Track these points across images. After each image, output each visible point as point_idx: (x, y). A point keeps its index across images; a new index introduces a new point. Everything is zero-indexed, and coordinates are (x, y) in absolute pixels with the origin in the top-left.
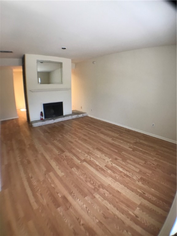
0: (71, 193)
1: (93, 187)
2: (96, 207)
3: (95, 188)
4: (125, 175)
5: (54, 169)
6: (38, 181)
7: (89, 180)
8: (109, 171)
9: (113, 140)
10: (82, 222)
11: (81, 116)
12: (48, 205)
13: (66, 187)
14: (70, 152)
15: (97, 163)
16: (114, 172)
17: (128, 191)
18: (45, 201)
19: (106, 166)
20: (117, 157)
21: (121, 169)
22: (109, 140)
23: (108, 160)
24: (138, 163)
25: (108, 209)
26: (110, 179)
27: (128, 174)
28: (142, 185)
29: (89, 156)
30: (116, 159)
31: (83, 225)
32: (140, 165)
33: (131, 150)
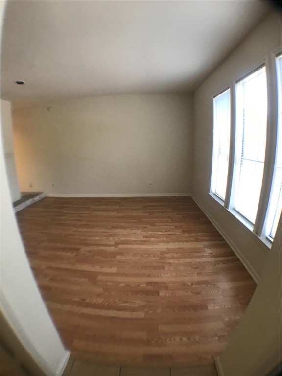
0: (149, 276)
1: (159, 258)
2: (182, 268)
3: (161, 257)
4: (168, 235)
5: (96, 272)
6: (99, 295)
7: (145, 256)
8: (153, 239)
9: (118, 213)
10: (190, 284)
11: (37, 198)
12: (147, 302)
13: (137, 275)
14: (87, 245)
15: (133, 239)
16: (157, 238)
17: (185, 243)
18: (139, 302)
19: (144, 237)
20: (144, 226)
21: (160, 233)
22: (115, 214)
23: (139, 232)
24: (167, 222)
25: (191, 263)
26: (162, 244)
27: (170, 233)
28: (189, 235)
29: (115, 238)
30: (145, 228)
31: (192, 284)
32: (170, 222)
33: (148, 214)
